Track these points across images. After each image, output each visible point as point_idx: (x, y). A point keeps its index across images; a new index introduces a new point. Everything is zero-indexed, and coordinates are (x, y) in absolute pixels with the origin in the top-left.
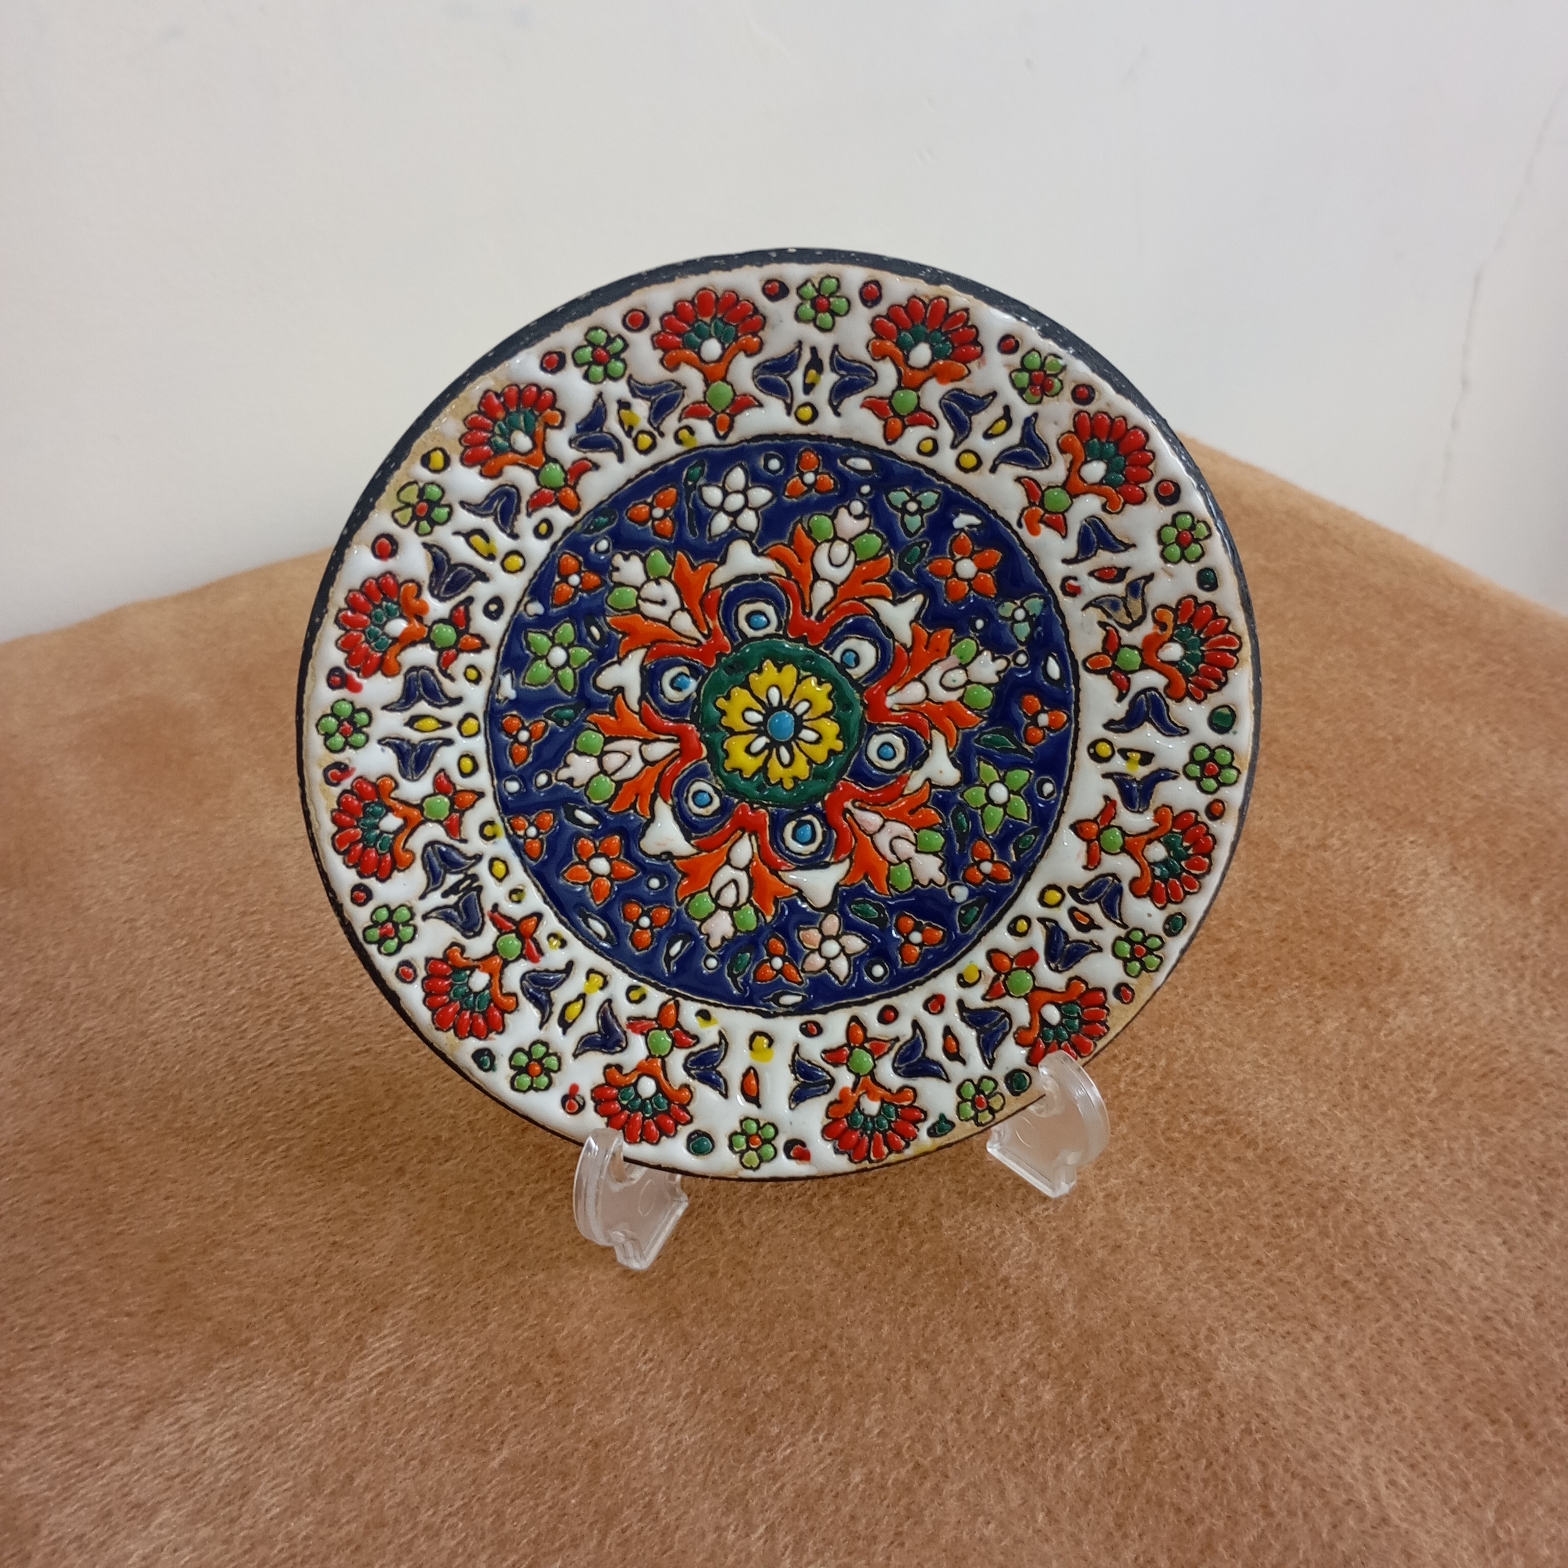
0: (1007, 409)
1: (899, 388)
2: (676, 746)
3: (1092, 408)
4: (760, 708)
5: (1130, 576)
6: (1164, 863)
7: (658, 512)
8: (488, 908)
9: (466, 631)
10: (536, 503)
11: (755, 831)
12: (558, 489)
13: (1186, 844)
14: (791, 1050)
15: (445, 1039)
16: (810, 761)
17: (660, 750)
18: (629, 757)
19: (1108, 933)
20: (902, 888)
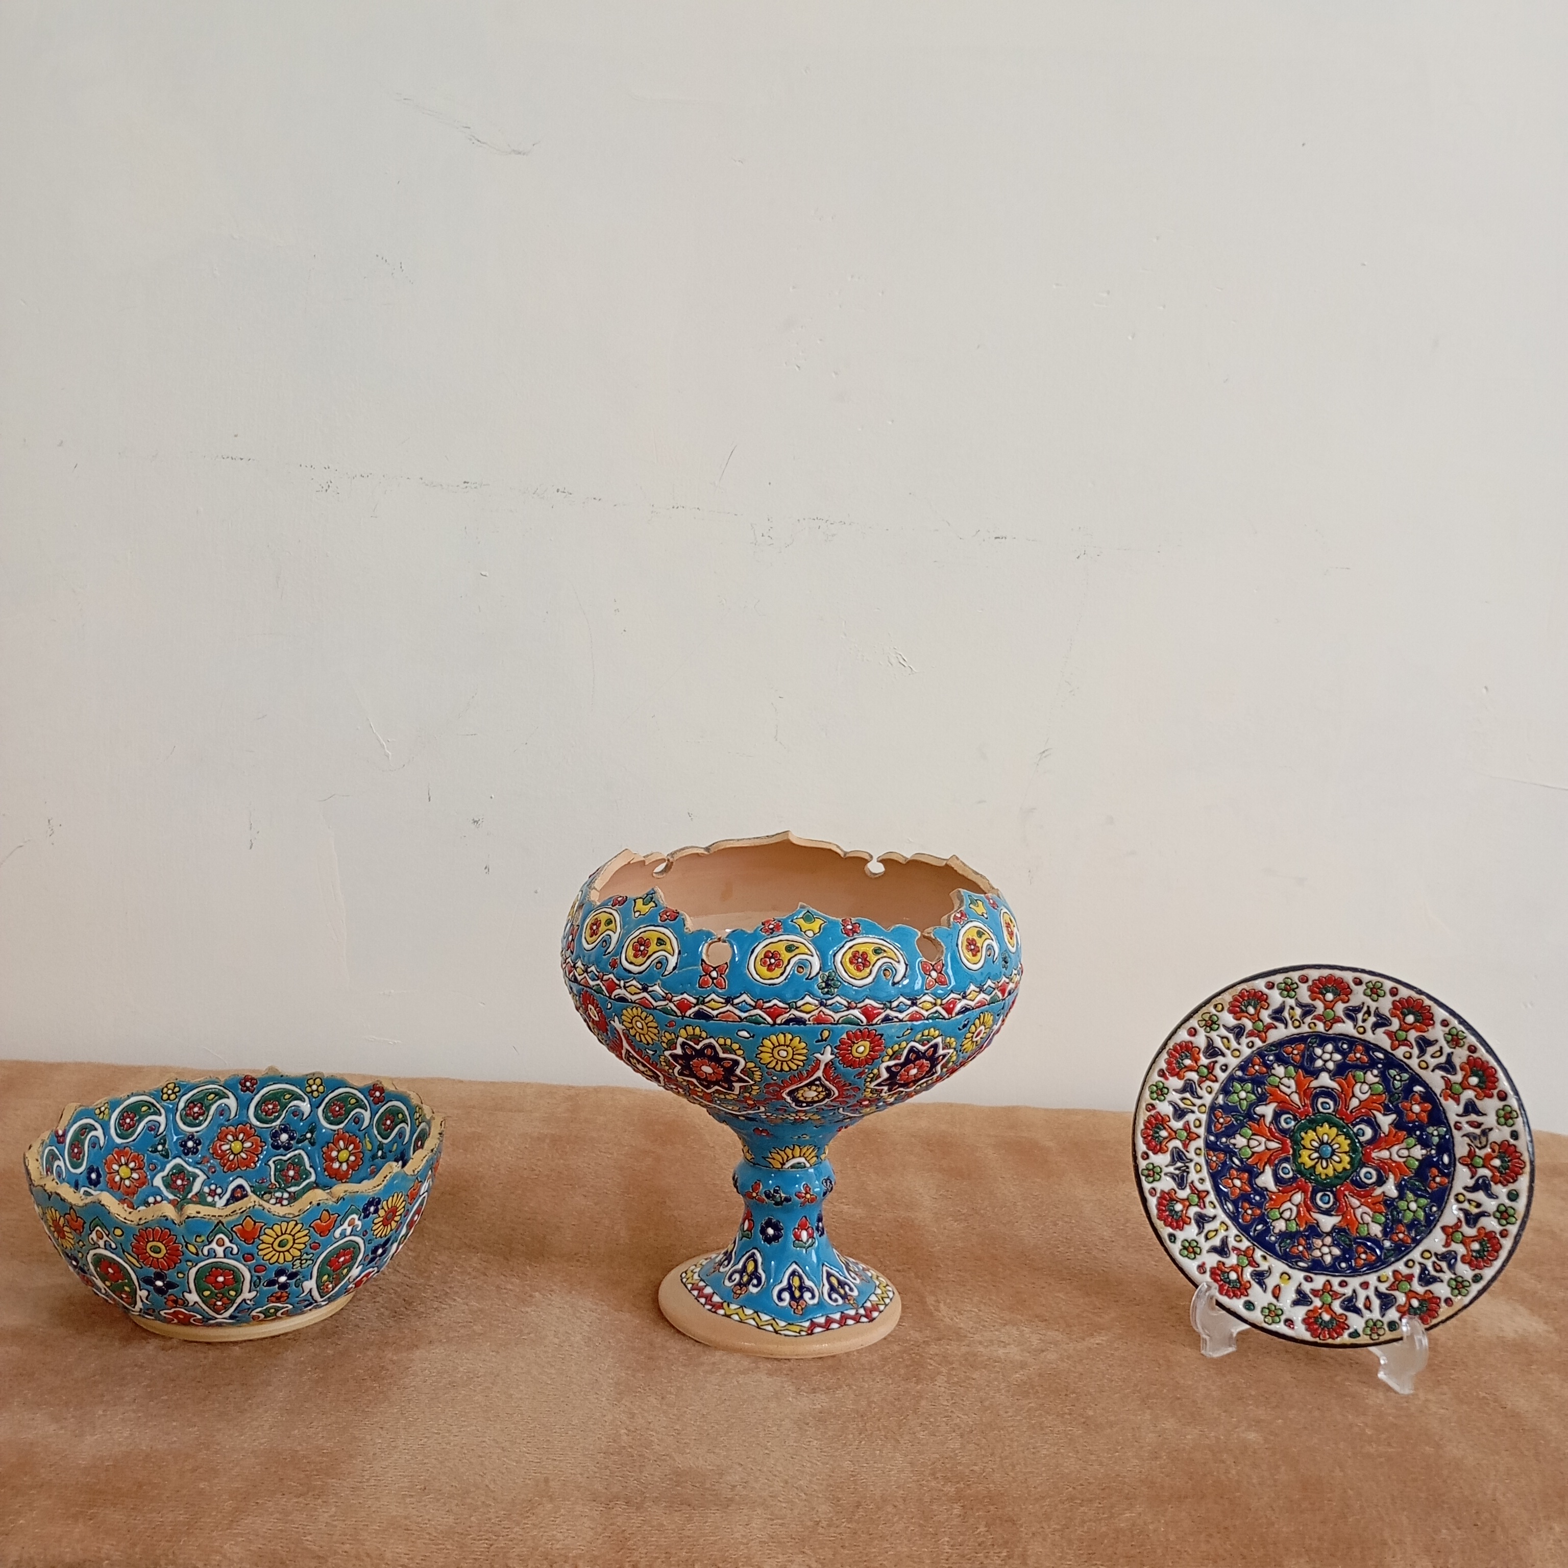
0: (1441, 1048)
1: (1399, 1030)
2: (1280, 1146)
3: (1475, 1055)
4: (1318, 1141)
5: (1483, 1127)
6: (1477, 1252)
7: (1295, 1052)
8: (1189, 1181)
9: (1211, 1073)
10: (1251, 1034)
11: (1305, 1192)
12: (1259, 1032)
13: (1488, 1245)
14: (1298, 1284)
15: (1159, 1224)
16: (1335, 1170)
17: (1274, 1145)
18: (1260, 1144)
19: (1447, 1275)
20: (1362, 1235)
